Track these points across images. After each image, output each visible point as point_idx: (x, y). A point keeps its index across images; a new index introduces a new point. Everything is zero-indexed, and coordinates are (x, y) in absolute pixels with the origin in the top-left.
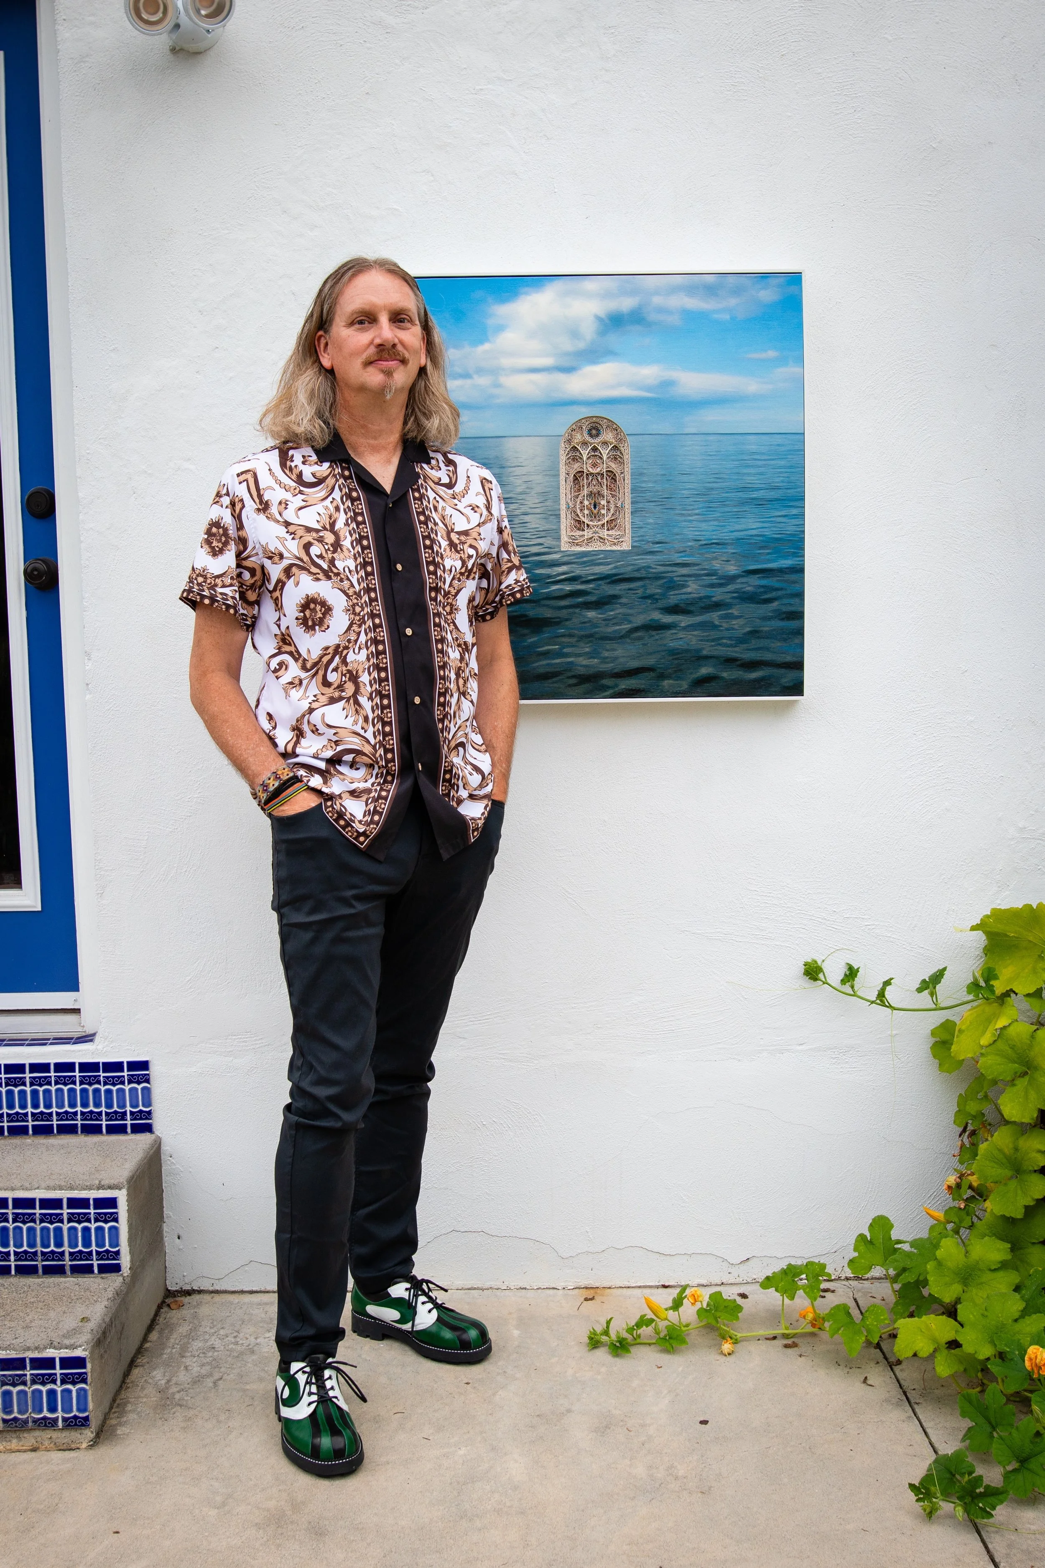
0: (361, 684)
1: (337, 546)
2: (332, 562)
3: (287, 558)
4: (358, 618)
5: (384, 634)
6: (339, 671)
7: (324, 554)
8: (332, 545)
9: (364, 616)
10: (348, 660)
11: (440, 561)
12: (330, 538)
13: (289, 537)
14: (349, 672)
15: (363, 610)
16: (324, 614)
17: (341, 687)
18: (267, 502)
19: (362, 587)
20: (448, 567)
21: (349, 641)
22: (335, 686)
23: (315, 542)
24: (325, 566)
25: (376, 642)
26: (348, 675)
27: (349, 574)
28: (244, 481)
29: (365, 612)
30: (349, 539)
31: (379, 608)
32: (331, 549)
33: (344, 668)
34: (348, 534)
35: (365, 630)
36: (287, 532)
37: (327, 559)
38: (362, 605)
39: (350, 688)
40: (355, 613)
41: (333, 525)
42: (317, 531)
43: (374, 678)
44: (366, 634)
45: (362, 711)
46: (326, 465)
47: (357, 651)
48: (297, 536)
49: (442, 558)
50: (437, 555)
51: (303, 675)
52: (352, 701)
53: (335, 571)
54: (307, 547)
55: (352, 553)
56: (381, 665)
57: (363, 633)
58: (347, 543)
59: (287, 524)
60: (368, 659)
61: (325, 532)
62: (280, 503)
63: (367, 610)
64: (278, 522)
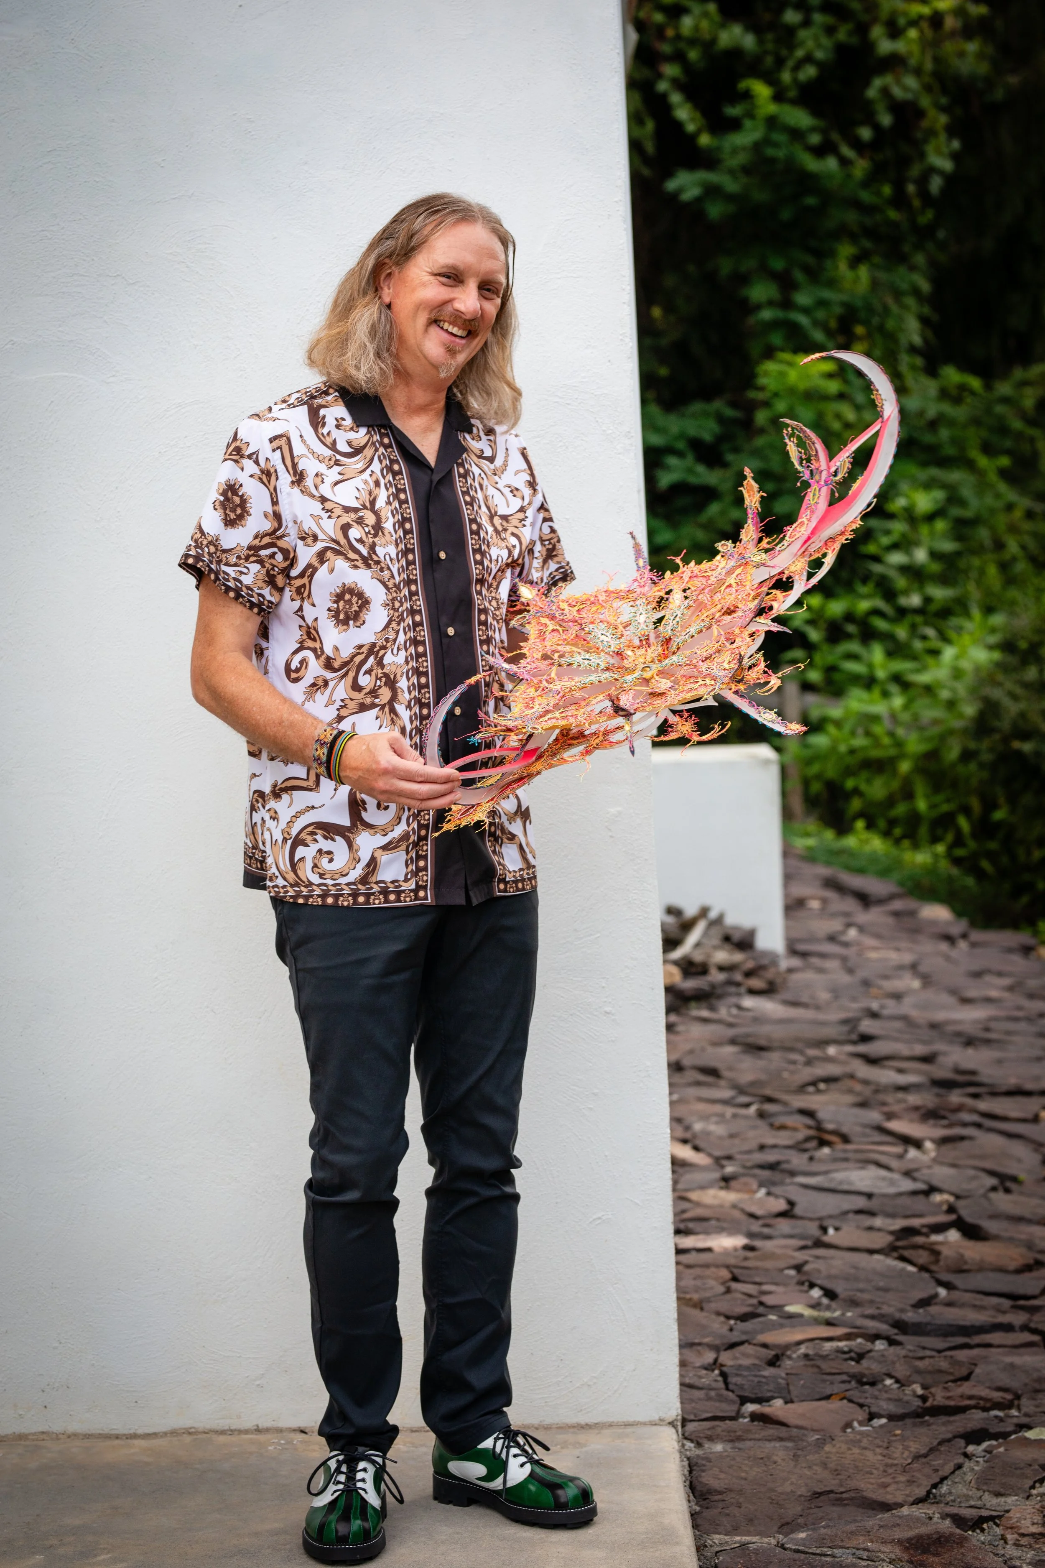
0: (399, 690)
1: (378, 528)
2: (372, 547)
3: (322, 540)
4: (396, 614)
5: (425, 634)
6: (373, 673)
7: (364, 538)
8: (373, 527)
9: (403, 612)
10: (385, 661)
11: (487, 550)
12: (370, 519)
13: (325, 515)
14: (386, 675)
15: (402, 605)
16: (360, 607)
17: (374, 693)
18: (302, 472)
19: (402, 578)
20: (494, 557)
21: (387, 640)
22: (367, 690)
23: (354, 524)
24: (365, 552)
25: (415, 642)
26: (384, 679)
27: (389, 563)
28: (278, 448)
29: (404, 607)
30: (391, 521)
31: (420, 603)
32: (372, 532)
33: (380, 671)
34: (390, 514)
35: (404, 629)
36: (323, 509)
37: (367, 545)
38: (401, 599)
39: (385, 694)
40: (394, 609)
41: (373, 502)
42: (356, 510)
43: (413, 684)
44: (405, 633)
45: (399, 722)
46: (363, 431)
47: (395, 651)
48: (334, 515)
49: (488, 546)
50: (484, 543)
51: (329, 675)
52: (387, 709)
53: (375, 558)
54: (345, 528)
55: (394, 538)
56: (421, 669)
57: (401, 632)
58: (388, 525)
59: (323, 500)
60: (407, 662)
61: (365, 511)
62: (317, 475)
63: (407, 605)
64: (313, 496)
